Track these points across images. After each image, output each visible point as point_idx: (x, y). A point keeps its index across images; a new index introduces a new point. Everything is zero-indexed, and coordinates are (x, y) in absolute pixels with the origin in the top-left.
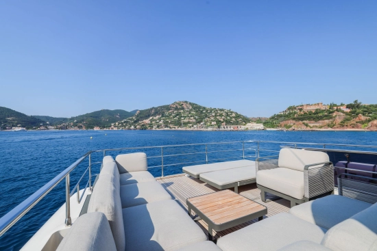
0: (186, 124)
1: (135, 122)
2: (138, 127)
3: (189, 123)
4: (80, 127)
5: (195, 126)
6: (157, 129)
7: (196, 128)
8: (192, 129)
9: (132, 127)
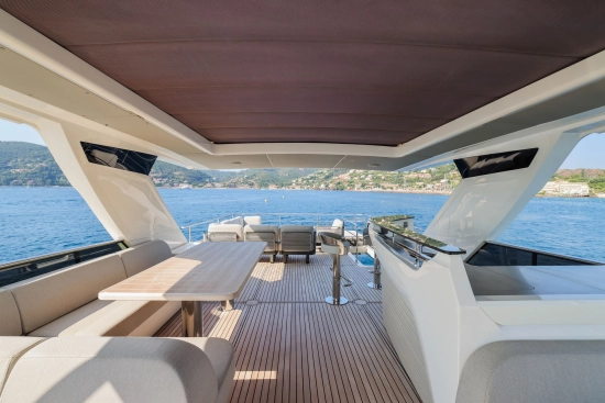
0: (411, 181)
1: (327, 177)
2: (331, 185)
3: (418, 179)
4: (251, 185)
5: (429, 186)
6: (362, 190)
7: (430, 189)
8: (423, 190)
9: (323, 186)
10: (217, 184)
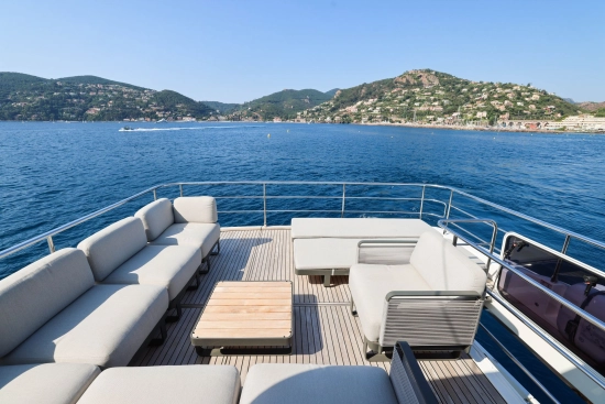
0: (421, 115)
1: (334, 110)
2: (337, 118)
3: (429, 113)
4: (256, 118)
5: (440, 119)
6: (369, 123)
7: (440, 123)
8: (433, 124)
9: (328, 119)
10: (221, 117)
